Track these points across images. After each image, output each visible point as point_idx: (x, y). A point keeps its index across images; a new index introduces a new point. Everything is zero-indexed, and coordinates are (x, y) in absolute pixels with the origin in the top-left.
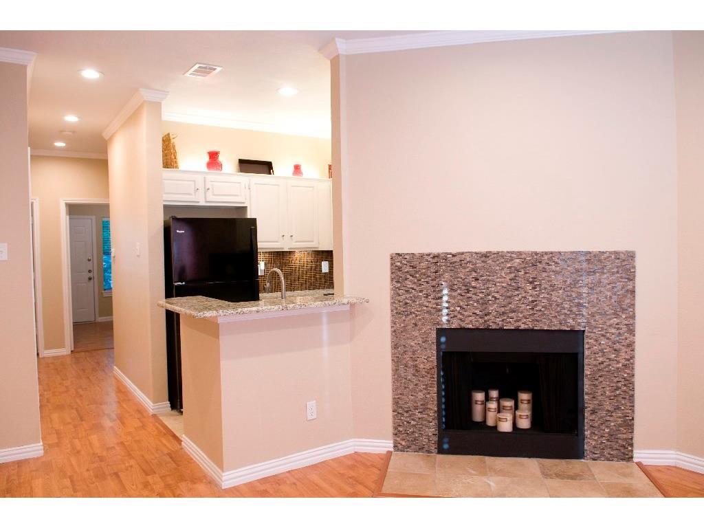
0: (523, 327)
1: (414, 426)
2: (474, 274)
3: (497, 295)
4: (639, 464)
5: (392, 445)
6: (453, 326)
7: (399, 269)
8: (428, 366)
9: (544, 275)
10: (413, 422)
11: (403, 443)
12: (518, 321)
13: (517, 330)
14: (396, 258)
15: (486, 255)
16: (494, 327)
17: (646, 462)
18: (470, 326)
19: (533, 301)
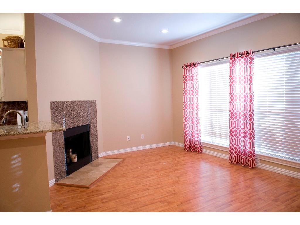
0: (81, 125)
1: (60, 169)
2: (71, 109)
3: (76, 116)
4: (100, 158)
5: (55, 181)
6: (67, 128)
7: (54, 108)
8: (62, 145)
9: (84, 108)
10: (60, 168)
11: (58, 178)
12: (80, 123)
13: (80, 126)
14: (52, 103)
15: (73, 102)
16: (76, 126)
17: (101, 157)
18: (71, 127)
19: (82, 116)
